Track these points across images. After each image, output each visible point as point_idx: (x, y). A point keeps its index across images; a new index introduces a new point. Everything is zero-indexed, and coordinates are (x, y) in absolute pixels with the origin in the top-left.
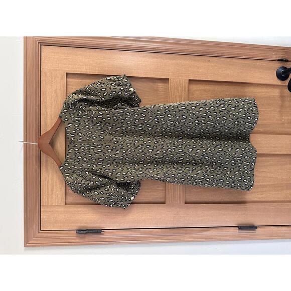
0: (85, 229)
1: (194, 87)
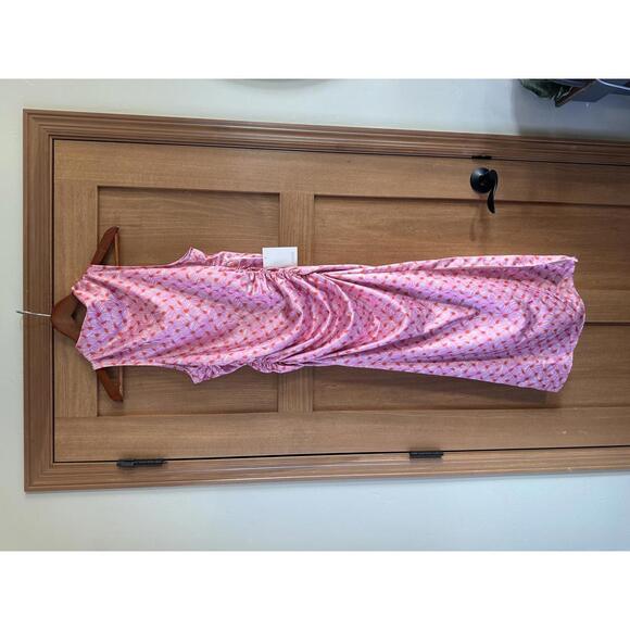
0: (133, 458)
1: (325, 208)
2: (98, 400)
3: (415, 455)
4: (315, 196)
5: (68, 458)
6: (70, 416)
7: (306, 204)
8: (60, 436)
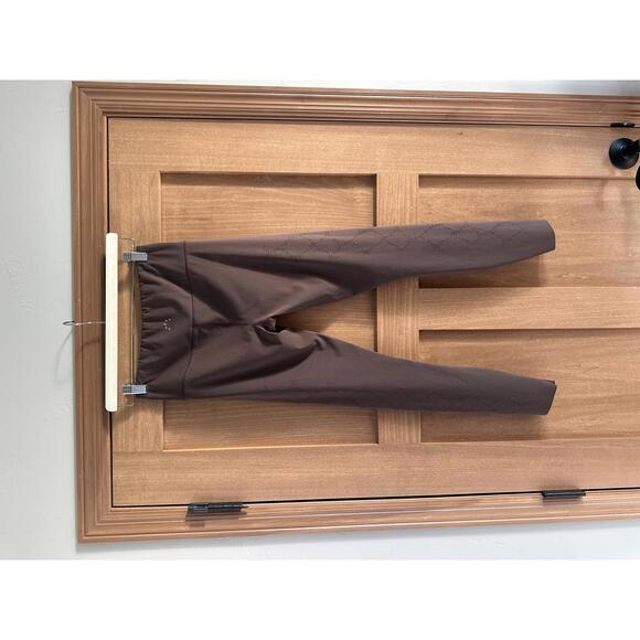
0: (207, 502)
3: (550, 495)
4: (421, 177)
5: (129, 503)
6: (130, 450)
7: (408, 186)
8: (119, 475)
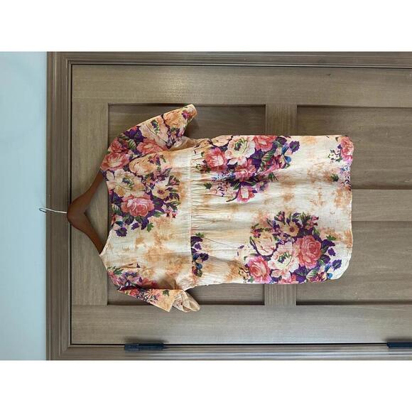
2: (108, 290)
4: (298, 106)
5: (83, 341)
6: (84, 304)
7: (289, 113)
8: (76, 321)
